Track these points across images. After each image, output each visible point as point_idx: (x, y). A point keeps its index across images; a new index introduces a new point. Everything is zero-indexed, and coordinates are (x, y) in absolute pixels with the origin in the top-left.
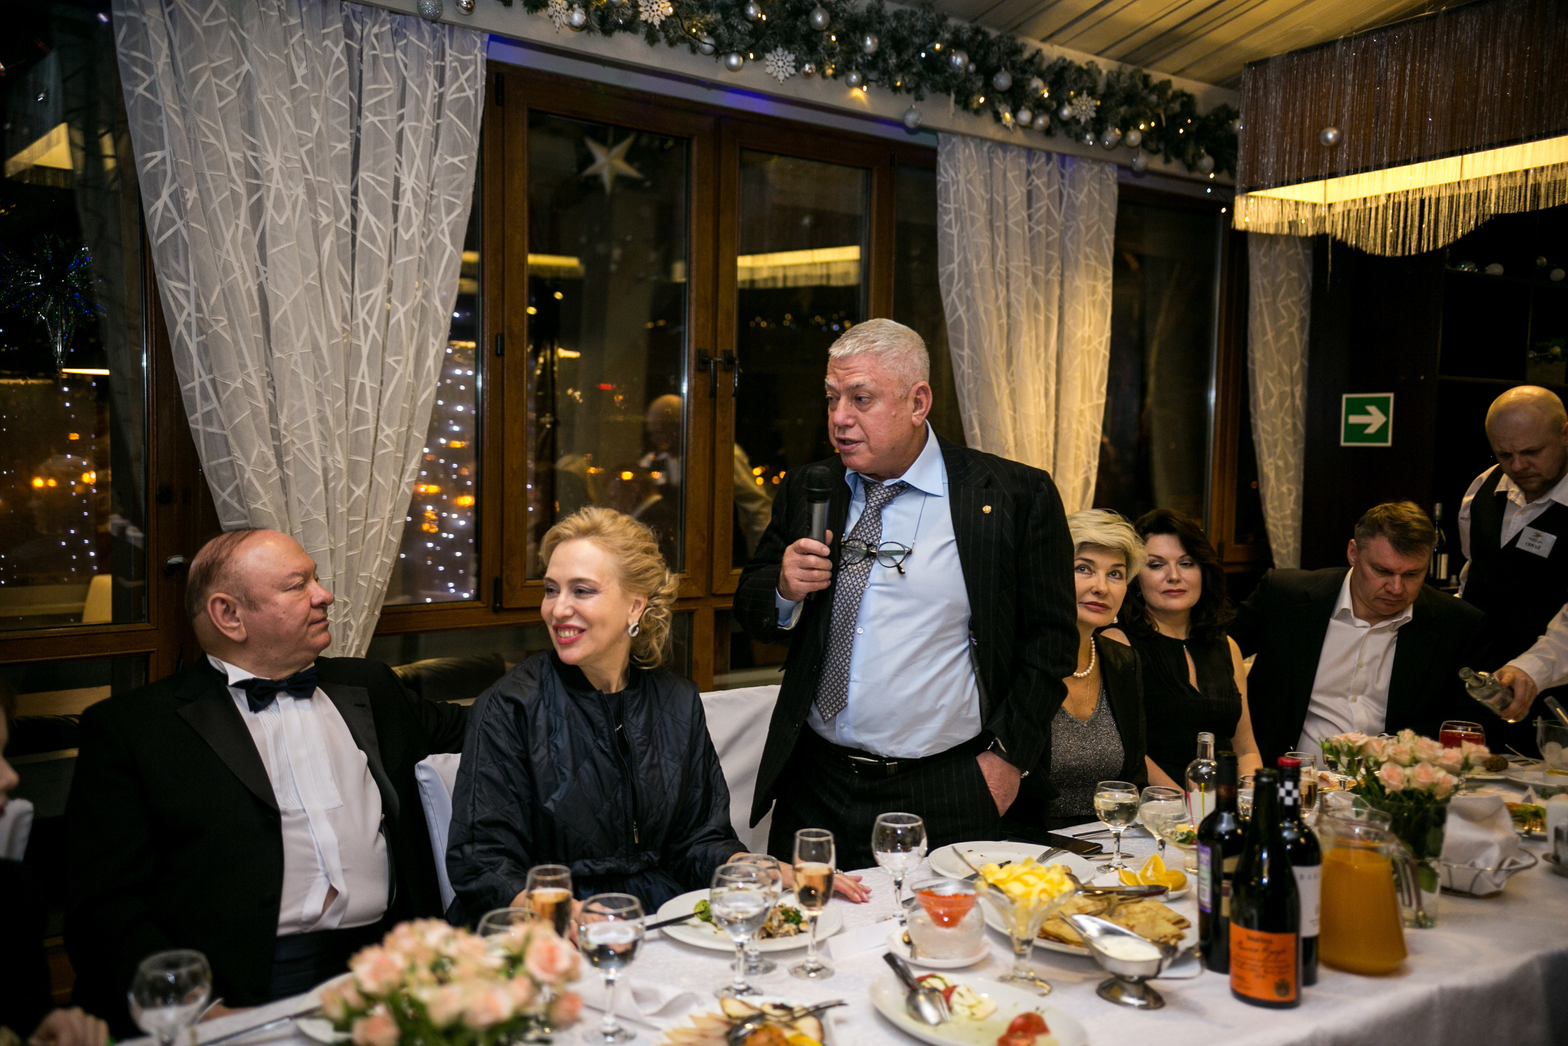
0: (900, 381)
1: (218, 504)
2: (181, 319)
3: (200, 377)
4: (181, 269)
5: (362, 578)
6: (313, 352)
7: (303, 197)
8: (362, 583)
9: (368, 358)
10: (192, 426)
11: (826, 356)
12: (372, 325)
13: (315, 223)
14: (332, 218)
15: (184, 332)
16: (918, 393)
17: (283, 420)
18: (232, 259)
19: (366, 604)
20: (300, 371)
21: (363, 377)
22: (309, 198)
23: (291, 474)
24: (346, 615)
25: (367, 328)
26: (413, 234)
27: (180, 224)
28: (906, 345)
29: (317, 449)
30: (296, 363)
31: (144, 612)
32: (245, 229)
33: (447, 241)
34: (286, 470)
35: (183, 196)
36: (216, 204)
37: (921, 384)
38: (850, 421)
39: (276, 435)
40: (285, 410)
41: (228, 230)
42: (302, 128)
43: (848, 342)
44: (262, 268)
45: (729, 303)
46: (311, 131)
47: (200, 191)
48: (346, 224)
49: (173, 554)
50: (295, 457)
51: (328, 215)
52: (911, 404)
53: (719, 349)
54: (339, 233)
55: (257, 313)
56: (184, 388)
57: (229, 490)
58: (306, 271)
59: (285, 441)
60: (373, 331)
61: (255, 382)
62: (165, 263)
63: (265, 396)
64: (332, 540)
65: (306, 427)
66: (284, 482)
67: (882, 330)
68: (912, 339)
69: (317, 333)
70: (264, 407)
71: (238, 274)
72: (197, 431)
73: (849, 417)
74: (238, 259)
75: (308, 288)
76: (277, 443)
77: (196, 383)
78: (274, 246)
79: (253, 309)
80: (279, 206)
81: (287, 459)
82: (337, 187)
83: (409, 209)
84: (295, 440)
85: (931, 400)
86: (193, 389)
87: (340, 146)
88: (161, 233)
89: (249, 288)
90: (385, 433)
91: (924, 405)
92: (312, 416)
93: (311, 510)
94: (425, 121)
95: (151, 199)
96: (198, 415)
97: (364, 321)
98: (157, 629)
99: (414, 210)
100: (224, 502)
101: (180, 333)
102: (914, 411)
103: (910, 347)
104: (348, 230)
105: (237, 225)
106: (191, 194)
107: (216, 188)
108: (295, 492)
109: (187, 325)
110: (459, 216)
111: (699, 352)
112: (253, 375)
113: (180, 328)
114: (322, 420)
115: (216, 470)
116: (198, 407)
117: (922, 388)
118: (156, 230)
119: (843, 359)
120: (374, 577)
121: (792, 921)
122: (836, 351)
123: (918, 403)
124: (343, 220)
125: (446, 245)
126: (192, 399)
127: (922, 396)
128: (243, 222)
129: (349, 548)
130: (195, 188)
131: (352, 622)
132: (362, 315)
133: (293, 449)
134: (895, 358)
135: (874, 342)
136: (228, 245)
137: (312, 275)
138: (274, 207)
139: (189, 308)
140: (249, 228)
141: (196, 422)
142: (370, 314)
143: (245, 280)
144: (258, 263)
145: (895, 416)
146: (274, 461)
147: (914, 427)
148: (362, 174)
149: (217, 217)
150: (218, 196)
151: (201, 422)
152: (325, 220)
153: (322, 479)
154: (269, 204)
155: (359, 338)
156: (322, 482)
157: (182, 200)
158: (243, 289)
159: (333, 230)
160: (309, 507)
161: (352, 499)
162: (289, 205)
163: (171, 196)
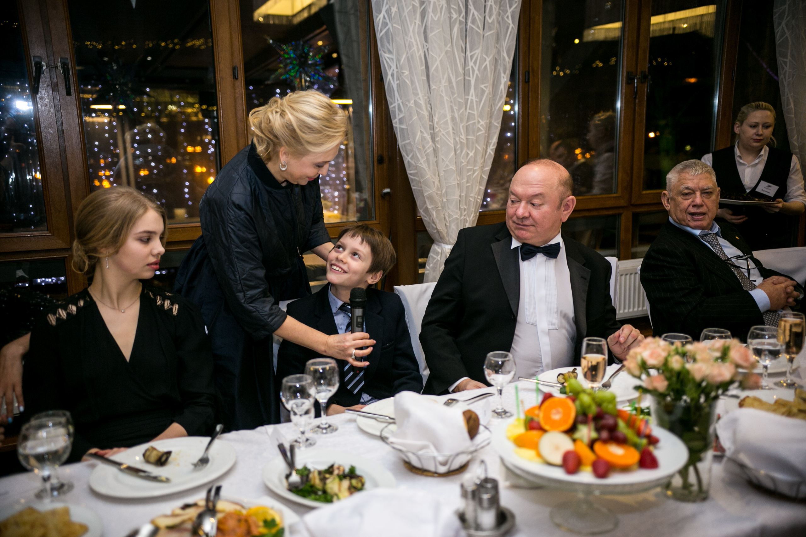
1: (406, 163)
2: (390, 73)
3: (398, 101)
4: (390, 48)
5: (471, 197)
6: (449, 85)
7: (445, 5)
8: (471, 199)
9: (474, 86)
10: (394, 125)
12: (476, 69)
13: (450, 18)
14: (458, 15)
15: (391, 79)
17: (436, 119)
18: (413, 40)
19: (473, 210)
20: (444, 95)
21: (472, 96)
22: (447, 5)
23: (439, 146)
24: (465, 216)
25: (473, 71)
26: (494, 20)
27: (390, 25)
29: (451, 134)
30: (442, 91)
31: (373, 215)
32: (419, 24)
33: (510, 21)
34: (437, 145)
35: (391, 11)
36: (406, 13)
39: (432, 128)
40: (437, 115)
41: (411, 25)
44: (425, 44)
45: (645, 44)
47: (398, 8)
48: (463, 17)
49: (385, 188)
50: (441, 138)
51: (456, 13)
53: (639, 70)
54: (460, 22)
55: (424, 67)
56: (391, 107)
57: (410, 156)
58: (446, 45)
59: (437, 130)
60: (476, 72)
61: (422, 102)
62: (382, 45)
63: (427, 109)
64: (459, 179)
65: (446, 123)
66: (435, 151)
69: (451, 75)
70: (426, 113)
71: (415, 48)
72: (396, 127)
74: (416, 41)
75: (447, 52)
76: (432, 132)
77: (396, 104)
78: (431, 33)
79: (422, 65)
80: (434, 10)
81: (437, 139)
83: (491, 6)
84: (441, 130)
86: (394, 107)
88: (381, 31)
89: (420, 55)
90: (481, 124)
92: (449, 118)
93: (449, 164)
95: (377, 15)
96: (397, 120)
97: (472, 67)
98: (379, 223)
99: (494, 6)
100: (409, 162)
101: (390, 79)
104: (464, 20)
105: (415, 23)
106: (394, 10)
107: (406, 5)
108: (441, 156)
109: (393, 75)
110: (516, 8)
111: (628, 73)
112: (421, 98)
113: (389, 77)
114: (453, 119)
115: (405, 146)
116: (397, 116)
118: (379, 29)
120: (476, 196)
124: (462, 16)
125: (510, 24)
126: (394, 112)
128: (418, 21)
129: (467, 182)
130: (396, 6)
131: (468, 219)
132: (471, 64)
133: (440, 134)
136: (411, 33)
137: (449, 46)
138: (432, 12)
139: (394, 67)
140: (421, 24)
141: (396, 123)
142: (475, 63)
143: (418, 51)
144: (424, 42)
146: (430, 141)
149: (406, 20)
150: (407, 9)
151: (398, 123)
152: (455, 16)
153: (453, 149)
154: (430, 10)
155: (469, 77)
156: (453, 150)
157: (390, 13)
158: (417, 55)
159: (458, 22)
160: (447, 163)
161: (468, 158)
162: (439, 10)
163: (386, 11)
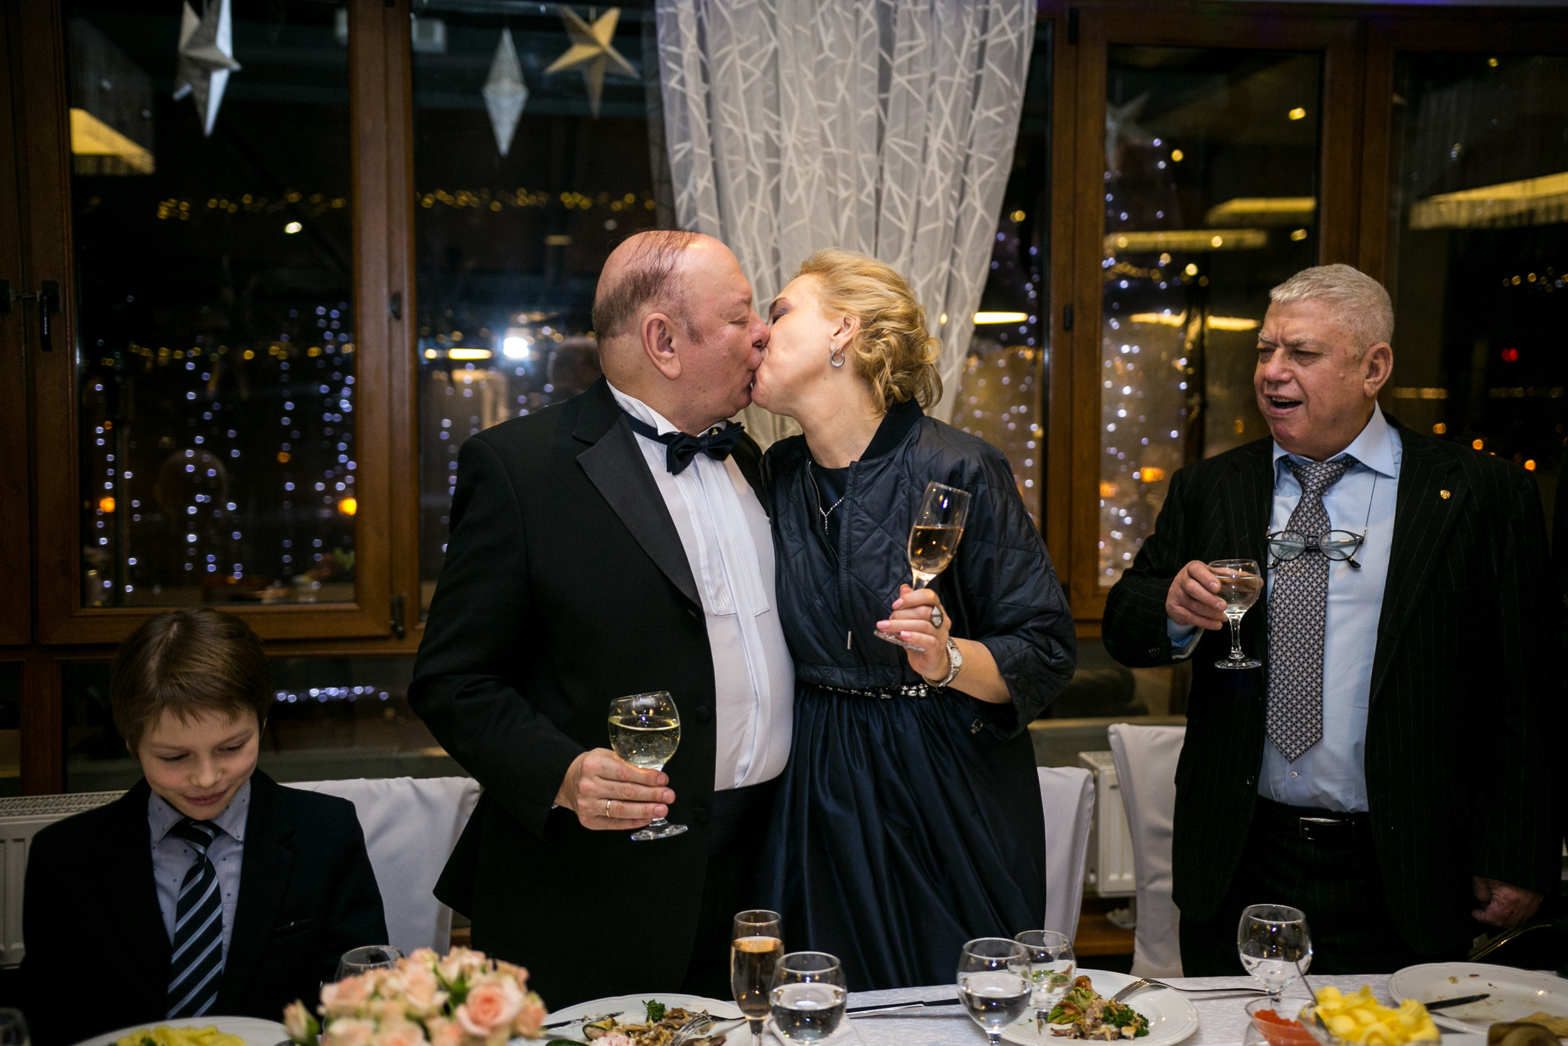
0: (1356, 337)
7: (820, 172)
11: (1268, 300)
13: (833, 197)
14: (853, 191)
16: (1375, 357)
22: (828, 173)
26: (937, 200)
28: (1369, 297)
32: (761, 212)
37: (1381, 345)
38: (1285, 376)
41: (741, 214)
42: (823, 98)
43: (1298, 284)
46: (833, 100)
48: (868, 196)
51: (848, 188)
52: (1364, 369)
54: (861, 207)
67: (1341, 275)
68: (1378, 291)
73: (1284, 370)
78: (788, 224)
80: (792, 186)
82: (862, 157)
83: (932, 173)
85: (1390, 368)
87: (864, 113)
91: (1382, 372)
94: (958, 73)
99: (939, 173)
102: (1368, 377)
103: (1374, 300)
104: (872, 203)
105: (752, 209)
107: (733, 174)
110: (992, 175)
117: (1382, 352)
119: (1286, 303)
121: (1113, 1022)
122: (1279, 294)
123: (1374, 369)
124: (865, 192)
125: (977, 209)
127: (1381, 362)
128: (760, 205)
134: (1354, 309)
135: (1330, 286)
138: (787, 186)
143: (757, 266)
145: (1343, 378)
147: (1365, 396)
148: (889, 141)
152: (844, 193)
159: (852, 202)
162: (801, 183)
